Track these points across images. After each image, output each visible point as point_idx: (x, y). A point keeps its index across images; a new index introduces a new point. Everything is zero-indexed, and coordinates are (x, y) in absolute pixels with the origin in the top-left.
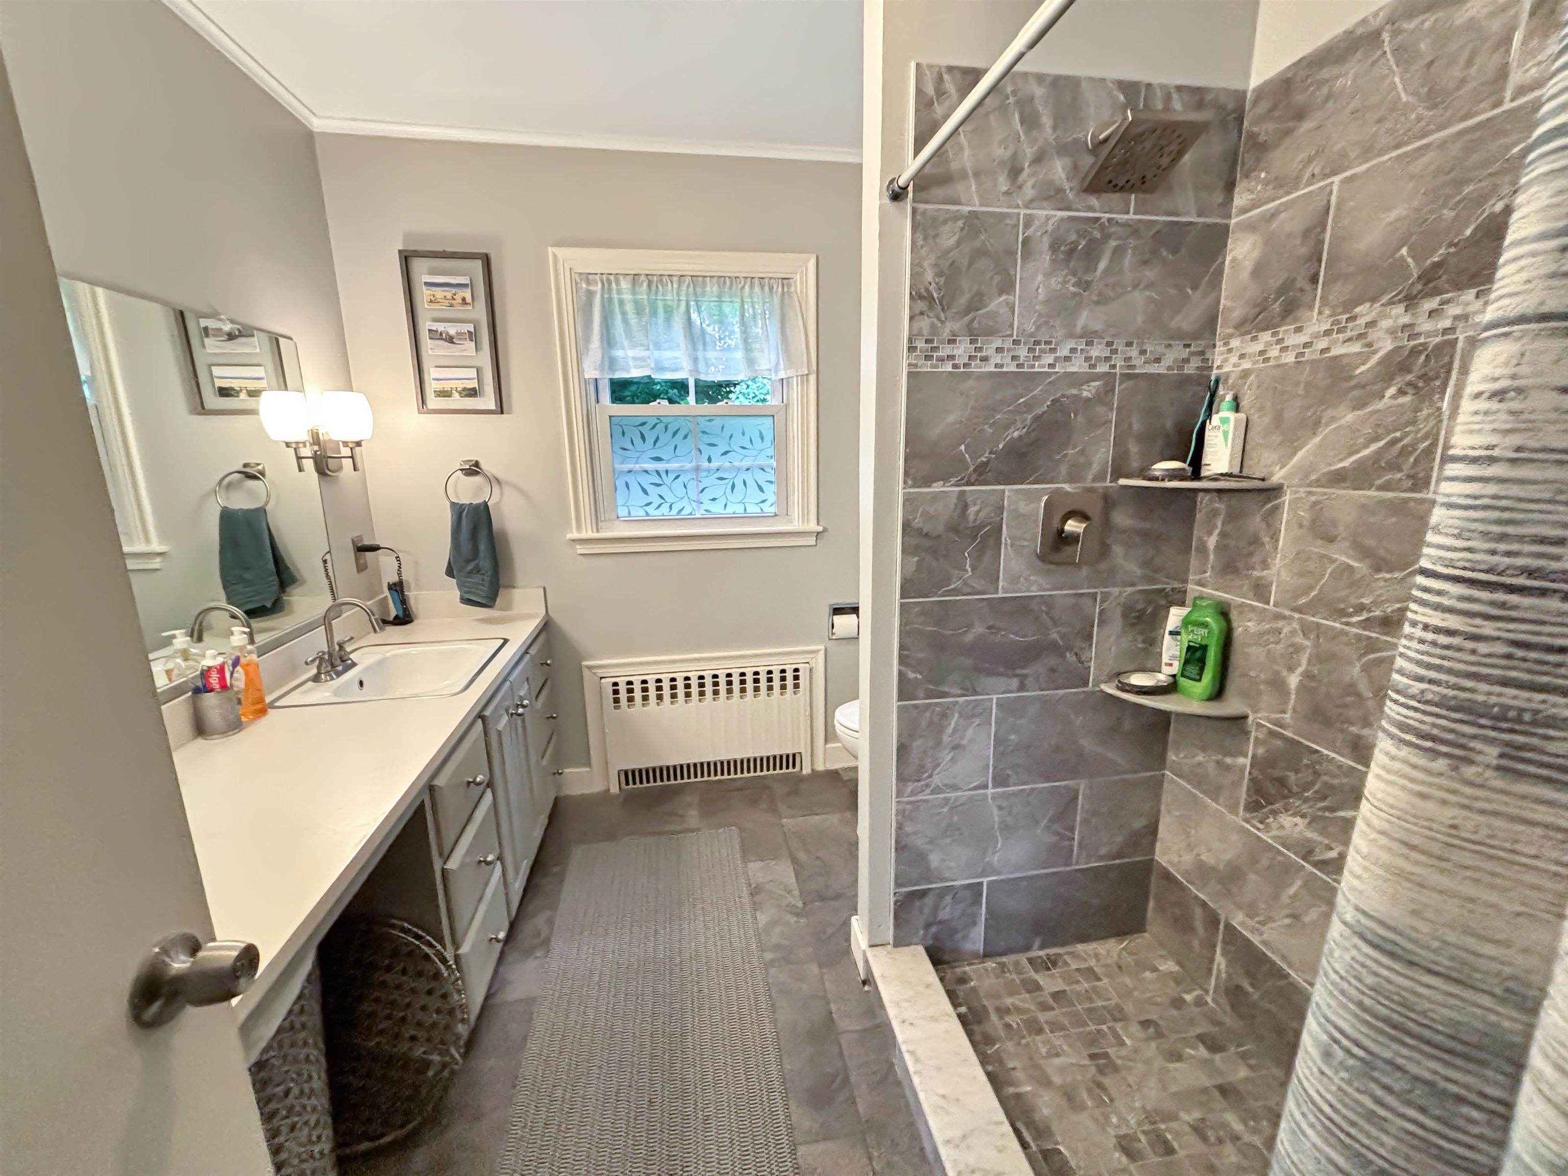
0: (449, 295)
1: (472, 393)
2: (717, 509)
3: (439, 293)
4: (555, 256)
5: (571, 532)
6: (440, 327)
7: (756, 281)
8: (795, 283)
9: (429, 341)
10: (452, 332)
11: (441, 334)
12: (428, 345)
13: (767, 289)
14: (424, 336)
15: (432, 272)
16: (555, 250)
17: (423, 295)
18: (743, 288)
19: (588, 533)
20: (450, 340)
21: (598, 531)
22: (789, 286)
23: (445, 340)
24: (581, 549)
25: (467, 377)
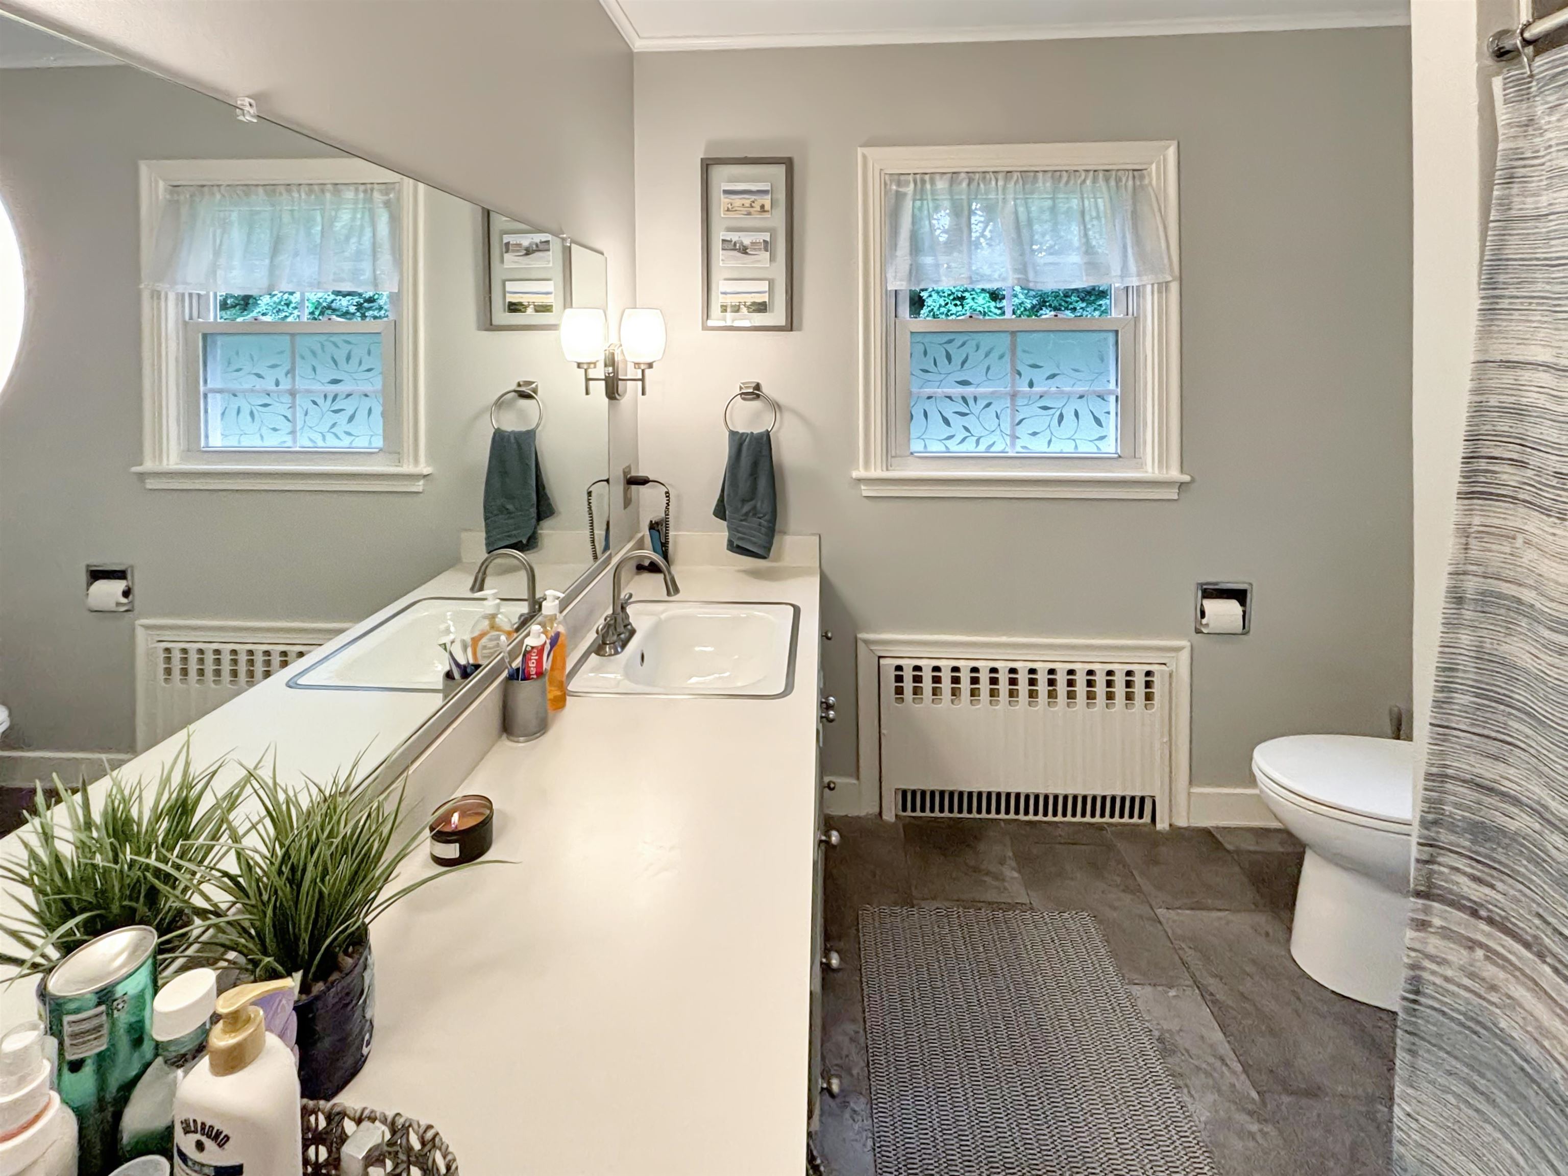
0: (747, 203)
1: (761, 308)
2: (1039, 446)
3: (738, 201)
4: (865, 157)
5: (857, 469)
6: (734, 237)
7: (1101, 175)
8: (1150, 175)
9: (721, 252)
10: (747, 242)
11: (735, 244)
12: (719, 255)
13: (1113, 183)
14: (716, 246)
15: (731, 180)
16: (866, 150)
17: (720, 202)
18: (1084, 181)
19: (877, 472)
20: (744, 250)
21: (887, 470)
22: (1142, 178)
23: (739, 250)
24: (866, 490)
25: (758, 291)
